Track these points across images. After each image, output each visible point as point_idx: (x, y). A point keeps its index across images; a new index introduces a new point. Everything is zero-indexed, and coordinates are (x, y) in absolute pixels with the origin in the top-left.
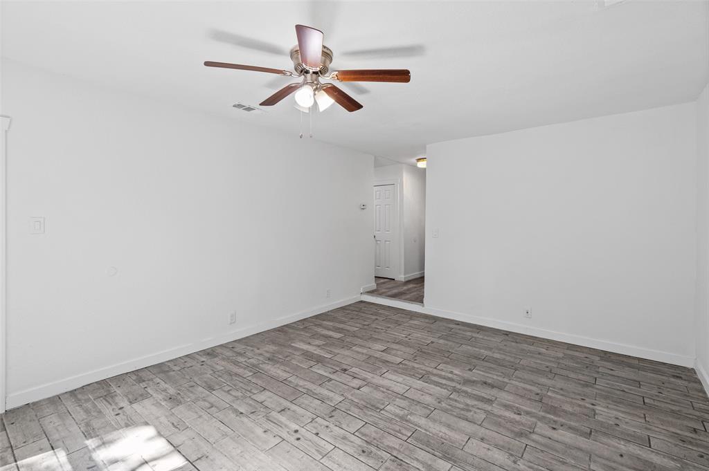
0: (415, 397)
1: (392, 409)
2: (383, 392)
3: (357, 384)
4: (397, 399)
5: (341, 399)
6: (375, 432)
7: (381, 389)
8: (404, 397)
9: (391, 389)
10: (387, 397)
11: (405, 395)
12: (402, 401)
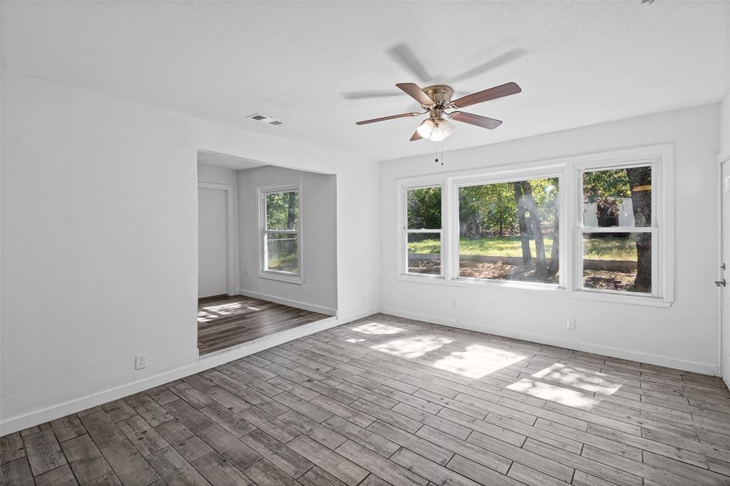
0: (334, 435)
1: (364, 423)
2: (370, 443)
3: (404, 456)
4: (355, 433)
5: (419, 433)
6: (383, 403)
7: (372, 448)
8: (348, 437)
9: (360, 448)
10: (367, 436)
11: (345, 439)
12: (352, 431)
